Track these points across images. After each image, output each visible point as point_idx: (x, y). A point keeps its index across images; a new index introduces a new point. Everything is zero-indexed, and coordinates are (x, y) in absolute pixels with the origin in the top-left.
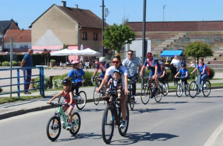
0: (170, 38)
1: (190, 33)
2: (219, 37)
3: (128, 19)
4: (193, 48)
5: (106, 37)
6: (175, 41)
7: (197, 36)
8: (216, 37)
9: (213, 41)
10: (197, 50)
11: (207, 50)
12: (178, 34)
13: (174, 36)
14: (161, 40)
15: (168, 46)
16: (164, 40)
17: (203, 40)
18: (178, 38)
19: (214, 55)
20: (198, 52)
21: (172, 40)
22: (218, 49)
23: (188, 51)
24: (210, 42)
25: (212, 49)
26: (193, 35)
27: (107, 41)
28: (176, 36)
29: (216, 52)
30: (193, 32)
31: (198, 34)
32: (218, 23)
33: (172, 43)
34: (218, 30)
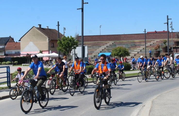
0: (104, 45)
1: (116, 42)
2: (134, 44)
3: (78, 34)
4: (117, 51)
5: (59, 45)
6: (107, 47)
7: (120, 43)
8: (132, 44)
9: (130, 46)
10: (119, 52)
11: (126, 52)
12: (109, 42)
13: (106, 44)
14: (98, 47)
15: (103, 50)
16: (100, 47)
17: (124, 46)
18: (109, 45)
19: (130, 55)
20: (120, 54)
21: (105, 46)
22: (133, 51)
23: (114, 53)
24: (128, 47)
25: (129, 51)
26: (118, 43)
27: (60, 48)
28: (108, 44)
29: (132, 53)
30: (118, 41)
31: (121, 42)
32: (132, 35)
33: (105, 48)
34: (133, 40)
